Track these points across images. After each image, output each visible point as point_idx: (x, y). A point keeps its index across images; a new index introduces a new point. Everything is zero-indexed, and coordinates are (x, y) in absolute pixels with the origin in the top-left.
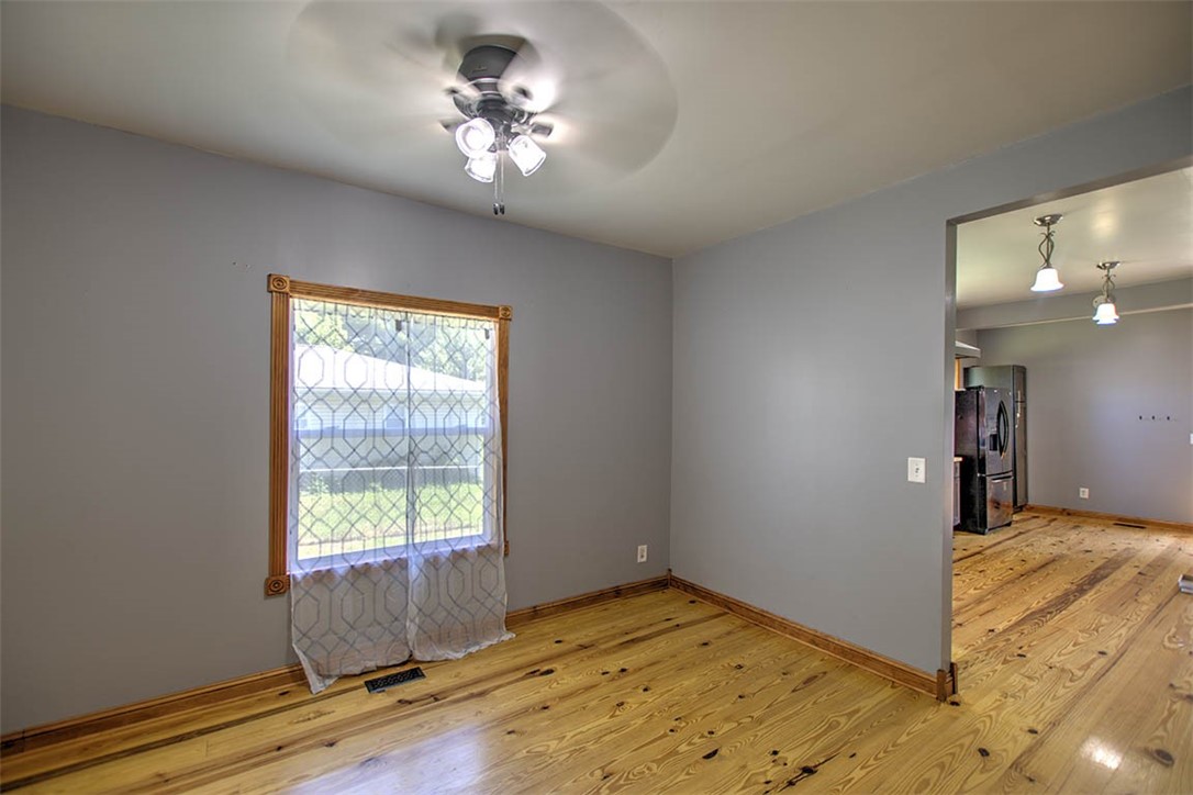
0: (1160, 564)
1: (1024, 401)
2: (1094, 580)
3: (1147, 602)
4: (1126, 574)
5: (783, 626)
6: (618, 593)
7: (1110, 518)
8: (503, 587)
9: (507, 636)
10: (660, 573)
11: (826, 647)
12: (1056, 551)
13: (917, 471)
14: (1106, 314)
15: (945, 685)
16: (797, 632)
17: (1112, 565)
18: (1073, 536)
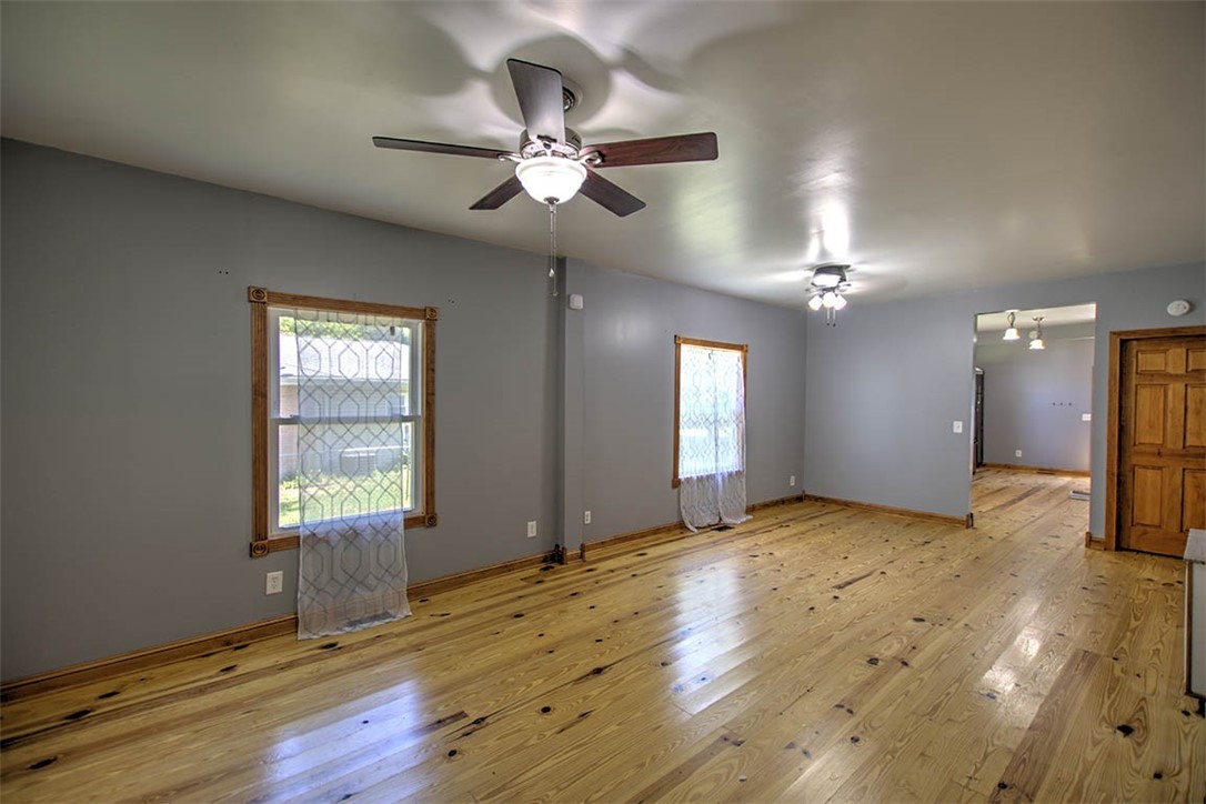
0: (1063, 488)
1: (982, 393)
2: (1026, 495)
3: (1054, 502)
4: (1043, 493)
5: (883, 509)
6: (783, 502)
7: (1033, 469)
8: (745, 493)
9: (750, 517)
10: (799, 493)
11: (909, 516)
12: (1004, 485)
13: (958, 427)
14: (1037, 344)
15: (969, 521)
16: (892, 511)
17: (1036, 490)
18: (1013, 478)
